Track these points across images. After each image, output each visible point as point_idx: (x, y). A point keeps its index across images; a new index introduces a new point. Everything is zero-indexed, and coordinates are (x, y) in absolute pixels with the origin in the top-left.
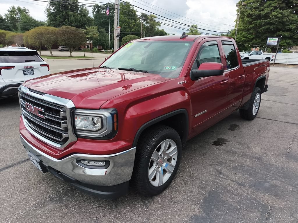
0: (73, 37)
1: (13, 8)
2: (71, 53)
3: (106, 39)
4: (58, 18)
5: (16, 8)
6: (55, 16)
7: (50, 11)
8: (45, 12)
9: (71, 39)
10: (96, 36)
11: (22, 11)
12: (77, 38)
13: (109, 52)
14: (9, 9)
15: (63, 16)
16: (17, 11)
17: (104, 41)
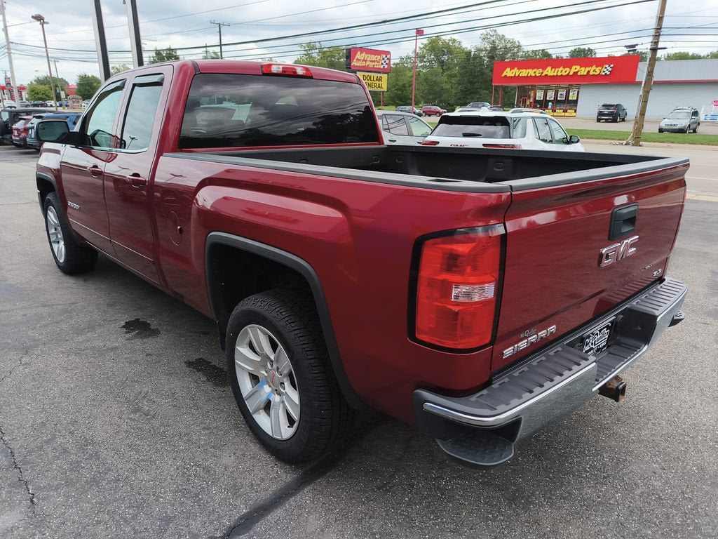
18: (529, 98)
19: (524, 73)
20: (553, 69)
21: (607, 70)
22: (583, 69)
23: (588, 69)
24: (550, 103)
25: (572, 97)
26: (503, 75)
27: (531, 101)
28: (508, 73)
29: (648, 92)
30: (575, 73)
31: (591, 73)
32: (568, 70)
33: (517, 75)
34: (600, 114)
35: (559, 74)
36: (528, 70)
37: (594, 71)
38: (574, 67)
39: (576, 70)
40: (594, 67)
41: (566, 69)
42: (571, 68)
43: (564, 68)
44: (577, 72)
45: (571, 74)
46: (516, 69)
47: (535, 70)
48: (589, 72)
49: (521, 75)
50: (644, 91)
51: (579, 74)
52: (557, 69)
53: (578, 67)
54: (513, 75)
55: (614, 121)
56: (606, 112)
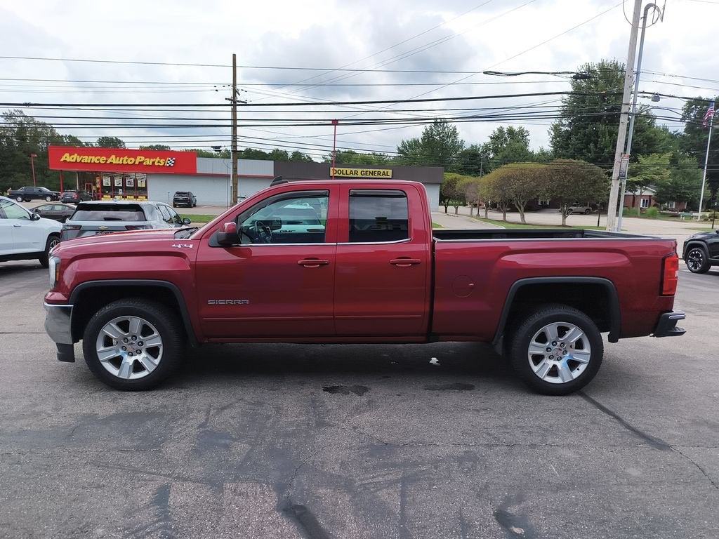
0: (573, 183)
1: (501, 130)
2: (564, 217)
3: (695, 183)
4: (573, 142)
5: (505, 130)
6: (569, 138)
7: (561, 129)
8: (549, 133)
9: (567, 186)
10: (662, 178)
11: (516, 133)
12: (582, 184)
13: (697, 217)
14: (491, 134)
15: (586, 137)
16: (506, 136)
17: (688, 189)
18: (95, 184)
19: (86, 159)
20: (118, 158)
21: (170, 162)
22: (148, 159)
23: (152, 160)
24: (120, 190)
25: (141, 184)
26: (62, 160)
27: (98, 186)
28: (67, 157)
29: (237, 184)
30: (141, 163)
31: (156, 164)
32: (133, 159)
33: (78, 161)
34: (176, 200)
35: (125, 162)
36: (90, 157)
37: (159, 162)
38: (139, 158)
39: (141, 161)
40: (158, 159)
41: (130, 159)
42: (136, 158)
43: (129, 157)
44: (143, 162)
45: (137, 163)
46: (76, 155)
47: (99, 157)
48: (153, 163)
49: (83, 161)
50: (233, 184)
51: (145, 164)
52: (122, 158)
53: (143, 158)
54: (74, 160)
55: (189, 206)
56: (181, 198)
